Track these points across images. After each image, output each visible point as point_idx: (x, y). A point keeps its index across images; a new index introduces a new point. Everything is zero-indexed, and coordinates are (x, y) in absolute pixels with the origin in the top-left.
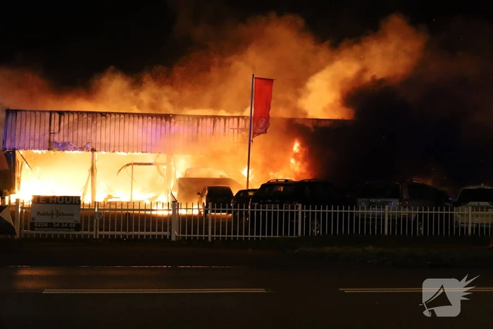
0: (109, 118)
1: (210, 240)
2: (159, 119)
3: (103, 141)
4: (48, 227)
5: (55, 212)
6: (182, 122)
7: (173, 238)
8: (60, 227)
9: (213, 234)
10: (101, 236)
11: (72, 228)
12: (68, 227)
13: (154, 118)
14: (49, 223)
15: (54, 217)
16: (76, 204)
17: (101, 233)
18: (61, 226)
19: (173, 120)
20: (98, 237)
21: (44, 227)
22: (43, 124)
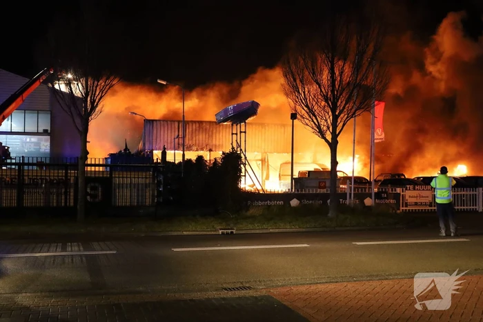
3: (218, 143)
5: (418, 195)
11: (428, 205)
12: (425, 205)
15: (418, 198)
16: (429, 190)
18: (421, 204)
19: (267, 128)
22: (173, 130)
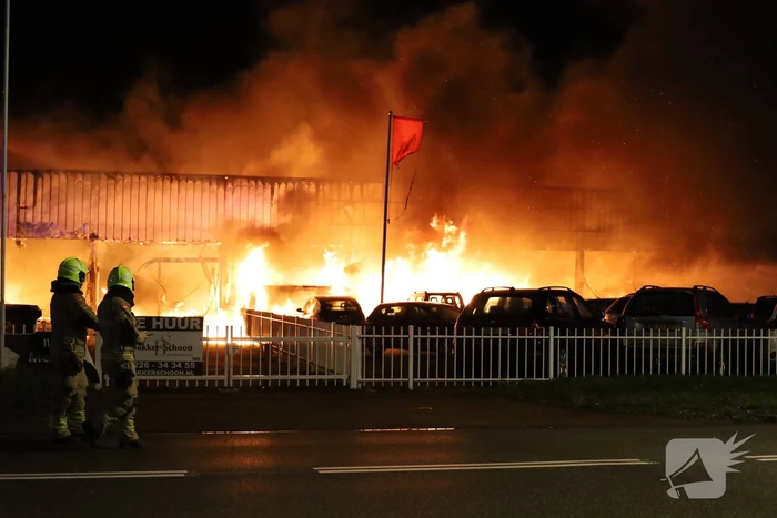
0: (120, 183)
1: (411, 386)
2: (207, 184)
3: (111, 221)
4: (151, 369)
5: (161, 344)
6: (245, 189)
7: (354, 385)
8: (170, 369)
9: (415, 376)
10: (237, 382)
11: (190, 369)
12: (183, 368)
13: (198, 183)
14: (151, 363)
15: (160, 351)
16: (195, 330)
17: (237, 377)
18: (170, 367)
19: (229, 186)
20: (231, 385)
21: (144, 369)
